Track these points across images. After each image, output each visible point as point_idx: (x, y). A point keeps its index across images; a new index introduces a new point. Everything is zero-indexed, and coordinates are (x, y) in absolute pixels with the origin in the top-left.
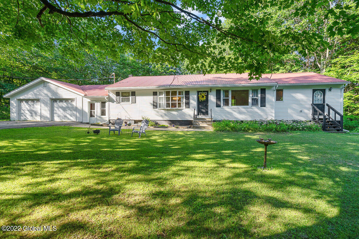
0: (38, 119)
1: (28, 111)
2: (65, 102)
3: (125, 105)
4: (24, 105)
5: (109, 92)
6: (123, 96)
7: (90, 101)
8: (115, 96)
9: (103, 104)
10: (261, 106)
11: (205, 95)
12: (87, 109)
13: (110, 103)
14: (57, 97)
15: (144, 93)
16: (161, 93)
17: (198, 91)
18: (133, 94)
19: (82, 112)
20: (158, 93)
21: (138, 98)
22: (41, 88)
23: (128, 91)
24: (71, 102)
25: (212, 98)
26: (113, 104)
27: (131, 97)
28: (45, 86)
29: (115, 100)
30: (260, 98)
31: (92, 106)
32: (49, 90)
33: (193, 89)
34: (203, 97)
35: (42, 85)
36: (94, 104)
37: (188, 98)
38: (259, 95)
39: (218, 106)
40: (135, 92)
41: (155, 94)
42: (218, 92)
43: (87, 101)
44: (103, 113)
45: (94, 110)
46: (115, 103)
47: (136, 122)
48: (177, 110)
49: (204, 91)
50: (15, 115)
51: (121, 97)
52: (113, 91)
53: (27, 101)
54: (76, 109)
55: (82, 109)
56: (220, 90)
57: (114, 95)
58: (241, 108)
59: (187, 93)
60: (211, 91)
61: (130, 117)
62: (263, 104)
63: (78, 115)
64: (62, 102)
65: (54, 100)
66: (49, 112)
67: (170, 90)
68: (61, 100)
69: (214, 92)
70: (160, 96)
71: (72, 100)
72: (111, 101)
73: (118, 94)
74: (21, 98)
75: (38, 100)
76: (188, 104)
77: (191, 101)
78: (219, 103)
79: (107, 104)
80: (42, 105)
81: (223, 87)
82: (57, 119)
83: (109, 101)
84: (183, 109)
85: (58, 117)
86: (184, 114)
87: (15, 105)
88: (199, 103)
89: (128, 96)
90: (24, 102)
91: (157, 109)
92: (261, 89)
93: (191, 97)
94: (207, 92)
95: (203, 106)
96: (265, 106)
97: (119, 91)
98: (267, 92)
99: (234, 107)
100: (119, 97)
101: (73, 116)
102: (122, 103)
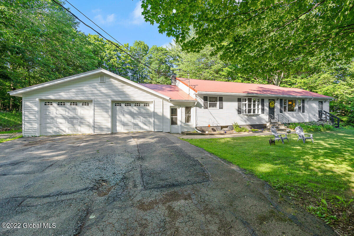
1: (64, 118)
2: (135, 106)
3: (213, 110)
5: (196, 96)
7: (172, 105)
8: (203, 100)
9: (188, 109)
10: (302, 112)
12: (168, 115)
13: (198, 108)
15: (231, 98)
16: (244, 100)
17: (269, 99)
18: (221, 99)
19: (162, 118)
20: (242, 100)
21: (225, 104)
23: (216, 96)
24: (145, 106)
25: (277, 105)
26: (200, 109)
27: (218, 103)
28: (102, 82)
29: (203, 105)
30: (302, 106)
31: (173, 112)
32: (111, 87)
33: (266, 97)
34: (272, 104)
35: (98, 80)
36: (176, 109)
37: (263, 105)
38: (302, 104)
39: (281, 112)
40: (222, 97)
41: (239, 100)
43: (168, 106)
45: (176, 117)
46: (203, 108)
47: (222, 128)
49: (272, 100)
50: (36, 126)
51: (209, 102)
52: (200, 95)
53: (61, 103)
54: (154, 115)
55: (162, 115)
56: (282, 99)
57: (201, 99)
58: (292, 113)
59: (263, 101)
60: (276, 100)
61: (217, 123)
63: (156, 122)
64: (130, 105)
65: (116, 103)
67: (252, 98)
68: (128, 103)
69: (279, 101)
70: (243, 103)
71: (146, 104)
73: (205, 98)
75: (86, 103)
76: (263, 110)
77: (265, 107)
78: (282, 109)
79: (193, 110)
81: (284, 98)
82: (120, 129)
83: (196, 106)
84: (260, 114)
85: (122, 126)
86: (261, 119)
88: (270, 109)
89: (215, 102)
90: (55, 105)
91: (241, 115)
92: (303, 100)
93: (265, 105)
94: (274, 100)
95: (272, 112)
96: (304, 112)
97: (206, 96)
98: (305, 102)
99: (289, 112)
100: (207, 102)
101: (147, 124)
102: (209, 108)
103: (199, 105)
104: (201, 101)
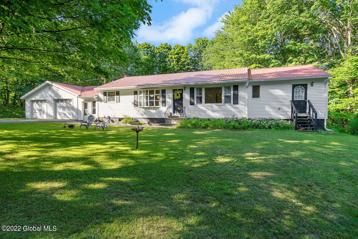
0: (45, 117)
1: (38, 110)
2: (65, 102)
3: (112, 104)
4: (36, 106)
5: (98, 93)
6: (110, 96)
7: (84, 101)
9: (94, 102)
10: (234, 104)
11: (179, 93)
12: (81, 108)
13: (99, 102)
14: (59, 98)
15: (127, 92)
16: (140, 93)
17: (173, 90)
18: (118, 93)
19: (77, 111)
20: (138, 93)
21: (122, 98)
22: (47, 89)
23: (113, 91)
24: (69, 102)
25: (187, 96)
26: (101, 103)
27: (115, 97)
28: (50, 89)
29: (103, 100)
30: (232, 95)
31: (85, 106)
32: (53, 91)
33: (169, 87)
34: (178, 95)
35: (48, 88)
36: (87, 104)
37: (164, 97)
38: (232, 92)
39: (192, 104)
41: (136, 93)
42: (192, 90)
43: (81, 100)
44: (94, 112)
45: (87, 109)
46: (103, 102)
47: (120, 120)
48: (155, 108)
49: (179, 90)
50: (29, 113)
51: (108, 97)
52: (101, 91)
53: (37, 101)
54: (73, 108)
55: (77, 108)
56: (193, 88)
57: (102, 95)
58: (215, 106)
59: (164, 91)
60: (185, 89)
61: (115, 115)
62: (236, 102)
63: (74, 113)
64: (63, 102)
65: (57, 101)
66: (52, 111)
67: (148, 90)
68: (62, 100)
69: (188, 91)
70: (139, 96)
71: (70, 100)
72: (99, 101)
73: (105, 94)
74: (33, 99)
75: (45, 101)
76: (164, 102)
77: (167, 99)
78: (192, 101)
79: (97, 103)
80: (48, 104)
81: (197, 85)
82: (59, 117)
84: (160, 107)
86: (161, 112)
87: (29, 105)
88: (175, 101)
89: (114, 96)
90: (35, 103)
91: (138, 108)
92: (234, 86)
93: (167, 96)
94: (182, 90)
95: (178, 104)
96: (237, 104)
97: (105, 91)
98: (239, 89)
99: (207, 104)
100: (106, 97)
101: (70, 114)
102: (108, 102)
103: (99, 100)
104: (101, 96)
